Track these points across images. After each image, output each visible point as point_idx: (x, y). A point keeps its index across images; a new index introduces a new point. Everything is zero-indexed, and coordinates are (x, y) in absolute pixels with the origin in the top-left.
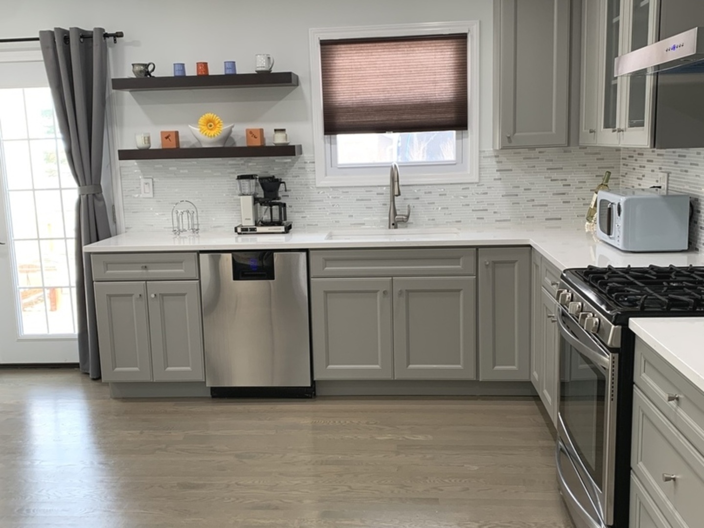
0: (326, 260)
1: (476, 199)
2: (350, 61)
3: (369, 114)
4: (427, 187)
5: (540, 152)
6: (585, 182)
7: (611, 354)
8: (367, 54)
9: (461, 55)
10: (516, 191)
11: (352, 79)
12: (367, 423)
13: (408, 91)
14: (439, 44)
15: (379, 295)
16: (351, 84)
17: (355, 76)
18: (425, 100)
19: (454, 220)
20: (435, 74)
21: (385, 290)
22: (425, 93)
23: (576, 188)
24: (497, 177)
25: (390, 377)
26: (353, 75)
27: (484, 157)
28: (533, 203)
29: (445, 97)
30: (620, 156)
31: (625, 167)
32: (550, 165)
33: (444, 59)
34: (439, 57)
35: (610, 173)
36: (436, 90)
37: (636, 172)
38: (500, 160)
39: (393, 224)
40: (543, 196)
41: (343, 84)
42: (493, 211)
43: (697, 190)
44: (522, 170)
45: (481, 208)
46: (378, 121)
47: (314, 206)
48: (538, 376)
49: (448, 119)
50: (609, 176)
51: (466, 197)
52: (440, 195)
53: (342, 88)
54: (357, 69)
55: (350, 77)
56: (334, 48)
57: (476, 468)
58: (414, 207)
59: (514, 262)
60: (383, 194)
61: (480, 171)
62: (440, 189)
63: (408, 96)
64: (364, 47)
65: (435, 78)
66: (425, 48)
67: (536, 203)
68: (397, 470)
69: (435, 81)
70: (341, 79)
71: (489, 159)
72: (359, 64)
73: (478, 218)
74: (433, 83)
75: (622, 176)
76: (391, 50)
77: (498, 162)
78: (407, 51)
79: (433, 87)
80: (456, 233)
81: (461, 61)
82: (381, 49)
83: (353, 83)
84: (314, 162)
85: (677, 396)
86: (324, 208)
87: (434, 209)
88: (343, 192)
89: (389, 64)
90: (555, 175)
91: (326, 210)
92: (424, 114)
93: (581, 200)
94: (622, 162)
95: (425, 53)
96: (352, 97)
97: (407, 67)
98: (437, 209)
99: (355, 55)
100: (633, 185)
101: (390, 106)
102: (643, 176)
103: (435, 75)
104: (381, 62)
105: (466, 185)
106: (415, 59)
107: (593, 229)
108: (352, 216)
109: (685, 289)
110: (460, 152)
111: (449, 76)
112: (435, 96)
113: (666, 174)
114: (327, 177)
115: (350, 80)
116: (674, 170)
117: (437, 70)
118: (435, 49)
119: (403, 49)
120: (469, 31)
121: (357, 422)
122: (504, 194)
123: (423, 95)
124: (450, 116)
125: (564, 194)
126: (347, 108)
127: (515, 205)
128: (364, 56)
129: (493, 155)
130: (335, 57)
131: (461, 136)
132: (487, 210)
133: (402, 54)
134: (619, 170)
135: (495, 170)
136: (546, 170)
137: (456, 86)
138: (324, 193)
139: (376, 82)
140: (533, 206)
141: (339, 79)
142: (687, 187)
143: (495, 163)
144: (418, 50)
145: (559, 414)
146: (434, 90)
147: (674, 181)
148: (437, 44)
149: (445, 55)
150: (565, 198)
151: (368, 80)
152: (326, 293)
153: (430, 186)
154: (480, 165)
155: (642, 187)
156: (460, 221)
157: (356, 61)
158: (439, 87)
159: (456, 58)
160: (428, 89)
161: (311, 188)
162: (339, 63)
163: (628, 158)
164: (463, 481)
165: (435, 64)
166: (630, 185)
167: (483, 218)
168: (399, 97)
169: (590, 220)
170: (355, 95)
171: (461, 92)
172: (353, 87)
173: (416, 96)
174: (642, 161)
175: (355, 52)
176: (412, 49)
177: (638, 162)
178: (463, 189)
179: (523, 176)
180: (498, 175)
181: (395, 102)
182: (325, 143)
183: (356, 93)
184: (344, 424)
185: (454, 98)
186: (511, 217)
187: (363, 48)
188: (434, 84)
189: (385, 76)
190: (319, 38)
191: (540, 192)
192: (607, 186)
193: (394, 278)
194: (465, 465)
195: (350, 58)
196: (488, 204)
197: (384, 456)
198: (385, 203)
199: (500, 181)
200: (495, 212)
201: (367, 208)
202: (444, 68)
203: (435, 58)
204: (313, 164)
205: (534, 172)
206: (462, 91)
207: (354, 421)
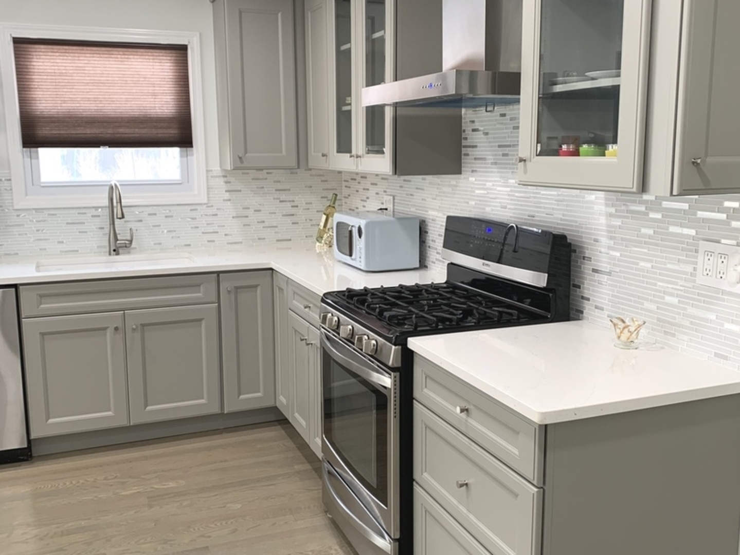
0: (41, 296)
1: (206, 221)
2: (52, 64)
3: (79, 126)
4: (151, 208)
5: (268, 173)
6: (311, 203)
7: (392, 374)
8: (73, 58)
9: (182, 68)
10: (246, 212)
11: (56, 85)
12: (106, 479)
13: (125, 102)
14: (157, 54)
15: (109, 333)
16: (55, 90)
17: (59, 82)
18: (145, 114)
19: (183, 244)
20: (154, 85)
21: (115, 326)
22: (144, 105)
23: (303, 209)
24: (226, 198)
25: (126, 423)
26: (57, 81)
27: (212, 177)
28: (264, 225)
29: (166, 111)
30: (342, 178)
31: (347, 189)
32: (279, 186)
33: (164, 70)
34: (158, 67)
35: (336, 195)
36: (156, 103)
37: (359, 194)
38: (229, 181)
39: (114, 250)
40: (273, 217)
41: (45, 90)
42: (224, 234)
43: (424, 212)
44: (251, 191)
45: (212, 231)
46: (90, 134)
47: (13, 232)
48: (287, 401)
49: (171, 135)
50: (335, 199)
51: (195, 219)
52: (166, 217)
53: (43, 95)
54: (61, 74)
55: (53, 82)
56: (31, 48)
57: (239, 506)
58: (137, 230)
59: (256, 286)
60: (99, 216)
61: (208, 191)
62: (165, 210)
63: (124, 108)
64: (69, 49)
65: (154, 90)
66: (142, 57)
67: (266, 224)
68: (155, 525)
69: (155, 93)
70: (42, 83)
71: (217, 179)
72: (63, 68)
73: (208, 241)
74: (152, 96)
75: (345, 197)
76: (102, 56)
77: (226, 182)
78: (121, 58)
79: (152, 100)
80: (187, 258)
81: (181, 74)
82: (90, 54)
83: (57, 90)
84: (10, 180)
85: (466, 408)
86: (26, 234)
87: (159, 232)
88: (49, 214)
89: (100, 70)
90: (283, 197)
91: (28, 235)
92: (144, 128)
93: (308, 221)
94: (344, 184)
95: (141, 62)
96: (56, 105)
97: (122, 76)
98: (163, 232)
99: (58, 58)
100: (357, 206)
101: (103, 117)
102: (368, 198)
103: (154, 87)
104: (91, 69)
105: (193, 206)
106: (131, 68)
107: (323, 249)
108: (63, 242)
109: (442, 306)
110: (186, 170)
111: (169, 89)
112: (156, 109)
113: (392, 198)
114: (27, 197)
115: (53, 85)
116: (400, 193)
117: (156, 81)
118: (153, 59)
119: (116, 56)
120: (189, 42)
121: (93, 480)
122: (235, 215)
123: (142, 108)
124: (173, 132)
125: (293, 215)
126: (51, 118)
127: (246, 227)
128: (70, 60)
129: (221, 174)
130: (32, 58)
131: (185, 153)
132: (217, 232)
133: (116, 61)
134: (342, 192)
135: (224, 190)
136: (274, 191)
137: (178, 100)
138: (25, 216)
139: (85, 91)
140: (264, 227)
141: (39, 84)
142: (413, 209)
143: (222, 183)
144: (134, 58)
145: (324, 436)
146: (154, 103)
147: (399, 203)
148: (155, 54)
149: (164, 66)
150: (294, 219)
151: (75, 87)
152: (43, 334)
153: (155, 207)
154: (208, 185)
155: (367, 209)
156: (189, 245)
157: (59, 64)
158: (159, 100)
159: (175, 71)
160: (147, 101)
161: (7, 210)
162: (38, 66)
163: (350, 180)
164: (229, 522)
165: (154, 75)
166: (353, 206)
167: (214, 241)
168: (114, 108)
169: (320, 241)
170: (61, 104)
171: (182, 107)
172: (57, 95)
173: (134, 108)
174: (365, 184)
175: (57, 54)
176: (126, 57)
177: (361, 184)
178: (191, 210)
179: (252, 196)
180: (227, 196)
181: (109, 113)
182: (23, 157)
183: (61, 101)
184: (77, 485)
185: (176, 112)
186: (243, 240)
187: (68, 51)
188: (154, 97)
189: (97, 84)
190: (11, 35)
191: (270, 213)
192: (334, 207)
193: (126, 311)
194: (228, 505)
195: (52, 61)
196: (218, 226)
197: (135, 513)
198: (102, 226)
199: (229, 202)
200: (226, 235)
201: (80, 232)
202: (163, 80)
203: (153, 69)
204: (9, 182)
205: (263, 194)
206: (184, 106)
207: (88, 479)
